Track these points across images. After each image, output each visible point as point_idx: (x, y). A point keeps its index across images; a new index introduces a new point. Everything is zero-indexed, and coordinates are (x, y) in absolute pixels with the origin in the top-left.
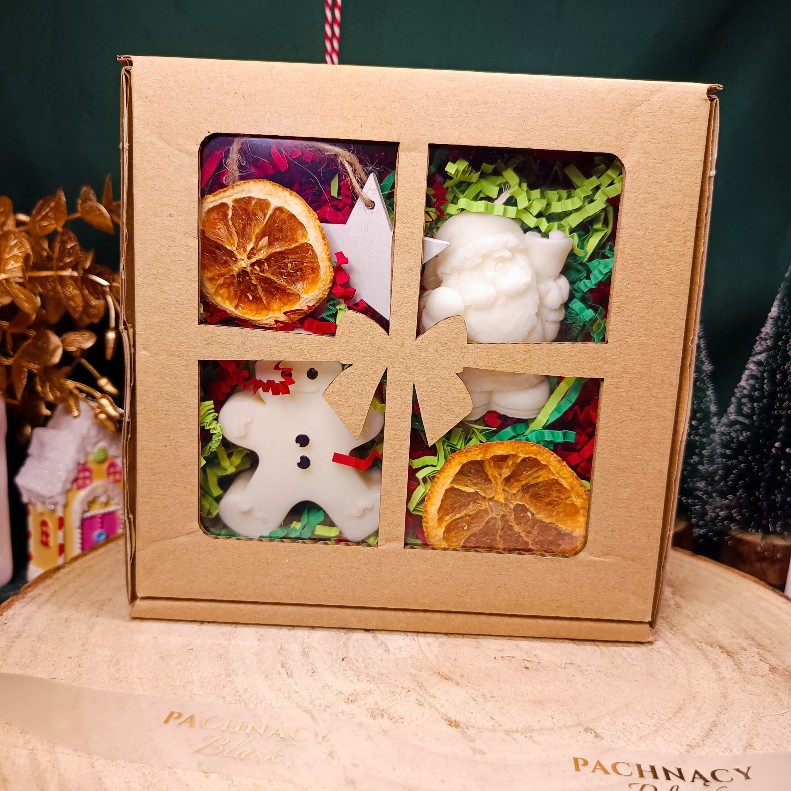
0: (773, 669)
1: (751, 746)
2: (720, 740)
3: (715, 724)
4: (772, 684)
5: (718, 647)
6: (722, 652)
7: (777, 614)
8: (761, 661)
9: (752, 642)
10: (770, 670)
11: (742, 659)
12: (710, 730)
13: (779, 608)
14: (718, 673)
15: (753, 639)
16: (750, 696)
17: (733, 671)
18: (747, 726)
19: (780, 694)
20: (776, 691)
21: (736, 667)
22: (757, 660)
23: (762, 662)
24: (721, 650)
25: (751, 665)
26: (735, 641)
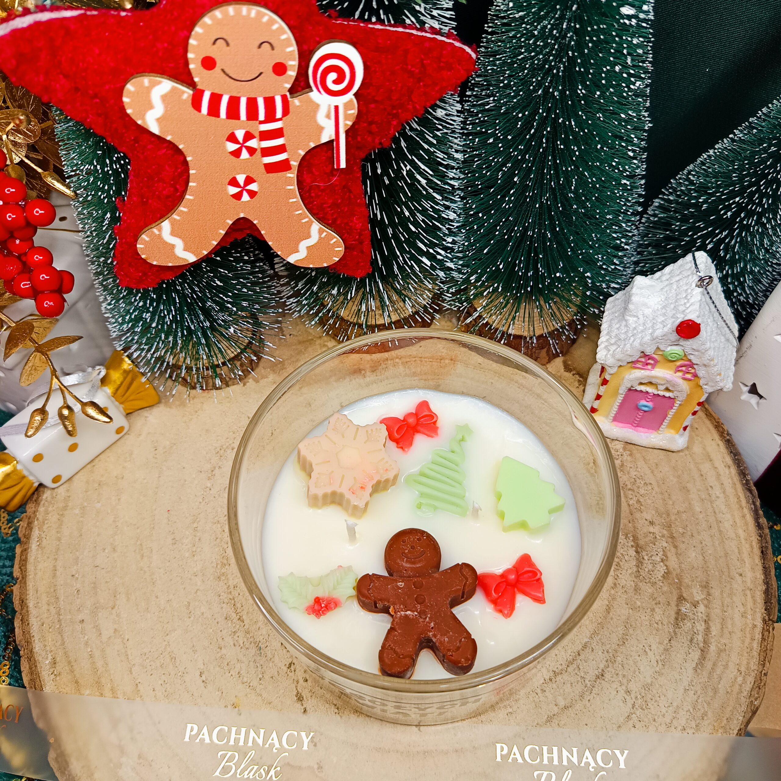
0: (667, 575)
1: (602, 675)
2: (581, 667)
3: (585, 646)
4: (655, 596)
5: (631, 539)
6: (632, 546)
7: (711, 487)
8: (662, 561)
9: (665, 532)
10: (663, 577)
11: (646, 558)
12: (579, 655)
13: (718, 476)
14: (616, 577)
15: (669, 526)
16: (631, 611)
17: (630, 574)
18: (610, 651)
19: (657, 610)
20: (654, 606)
21: (635, 569)
22: (658, 559)
23: (662, 564)
24: (632, 543)
25: (650, 567)
26: (651, 529)
